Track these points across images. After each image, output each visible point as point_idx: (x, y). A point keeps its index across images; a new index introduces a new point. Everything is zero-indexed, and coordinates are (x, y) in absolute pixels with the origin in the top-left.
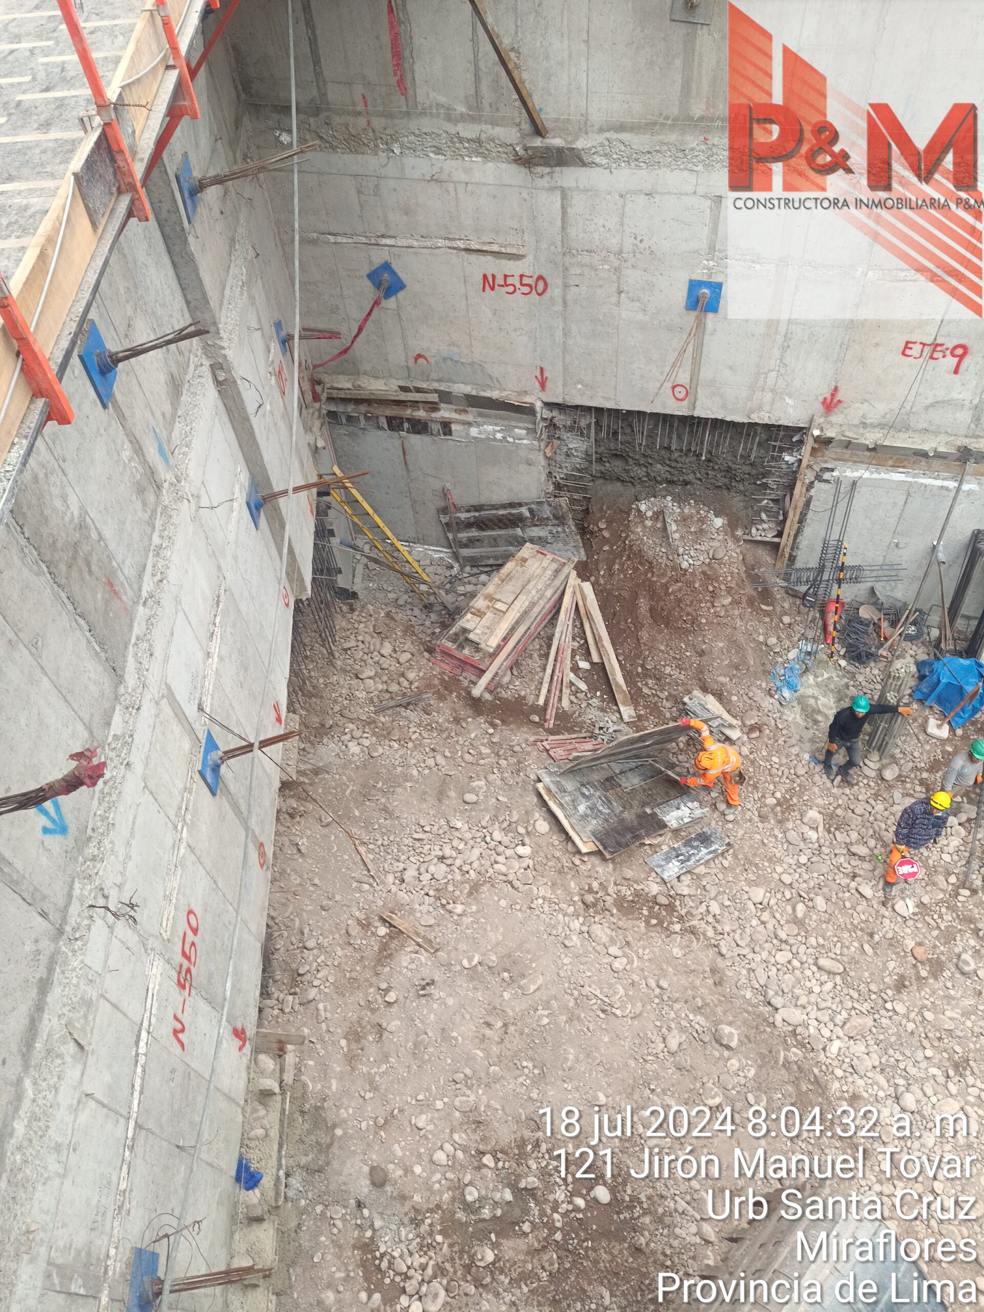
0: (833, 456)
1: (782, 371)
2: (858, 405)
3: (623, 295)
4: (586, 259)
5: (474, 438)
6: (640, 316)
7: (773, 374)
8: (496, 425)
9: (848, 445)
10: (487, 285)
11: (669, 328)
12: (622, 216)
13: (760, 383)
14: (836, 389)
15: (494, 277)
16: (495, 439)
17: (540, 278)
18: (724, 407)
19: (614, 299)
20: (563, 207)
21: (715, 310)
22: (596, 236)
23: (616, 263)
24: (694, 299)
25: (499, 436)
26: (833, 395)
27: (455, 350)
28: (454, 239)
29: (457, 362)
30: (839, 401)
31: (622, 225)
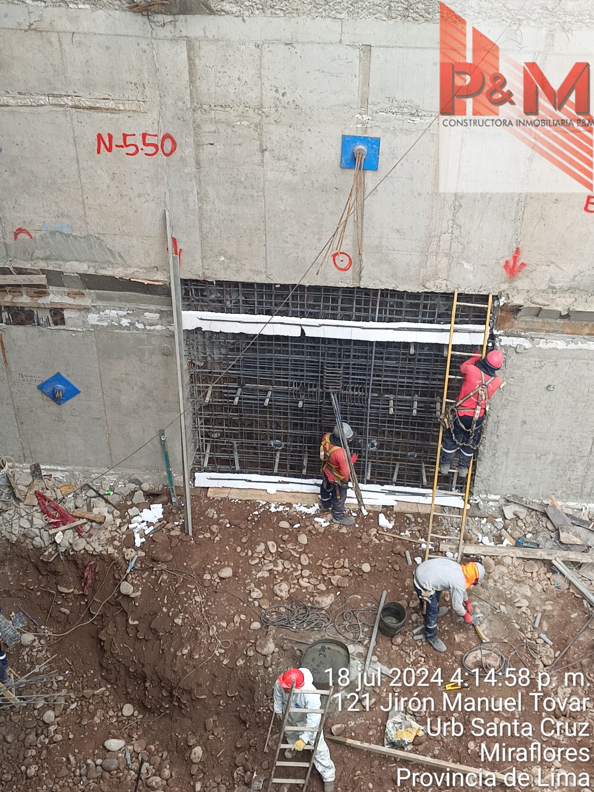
0: (523, 325)
1: (456, 232)
2: (544, 268)
3: (267, 153)
4: (221, 115)
5: (93, 326)
6: (288, 176)
7: (447, 237)
8: (120, 308)
9: (538, 312)
10: (102, 146)
11: (324, 189)
12: (260, 67)
13: (433, 247)
14: (518, 251)
15: (110, 137)
16: (120, 326)
17: (167, 136)
18: (394, 276)
19: (257, 158)
20: (189, 58)
21: (375, 168)
22: (231, 90)
23: (257, 119)
24: (349, 156)
25: (125, 322)
26: (515, 258)
27: (66, 221)
28: (61, 96)
29: (68, 236)
30: (523, 265)
31: (260, 77)
